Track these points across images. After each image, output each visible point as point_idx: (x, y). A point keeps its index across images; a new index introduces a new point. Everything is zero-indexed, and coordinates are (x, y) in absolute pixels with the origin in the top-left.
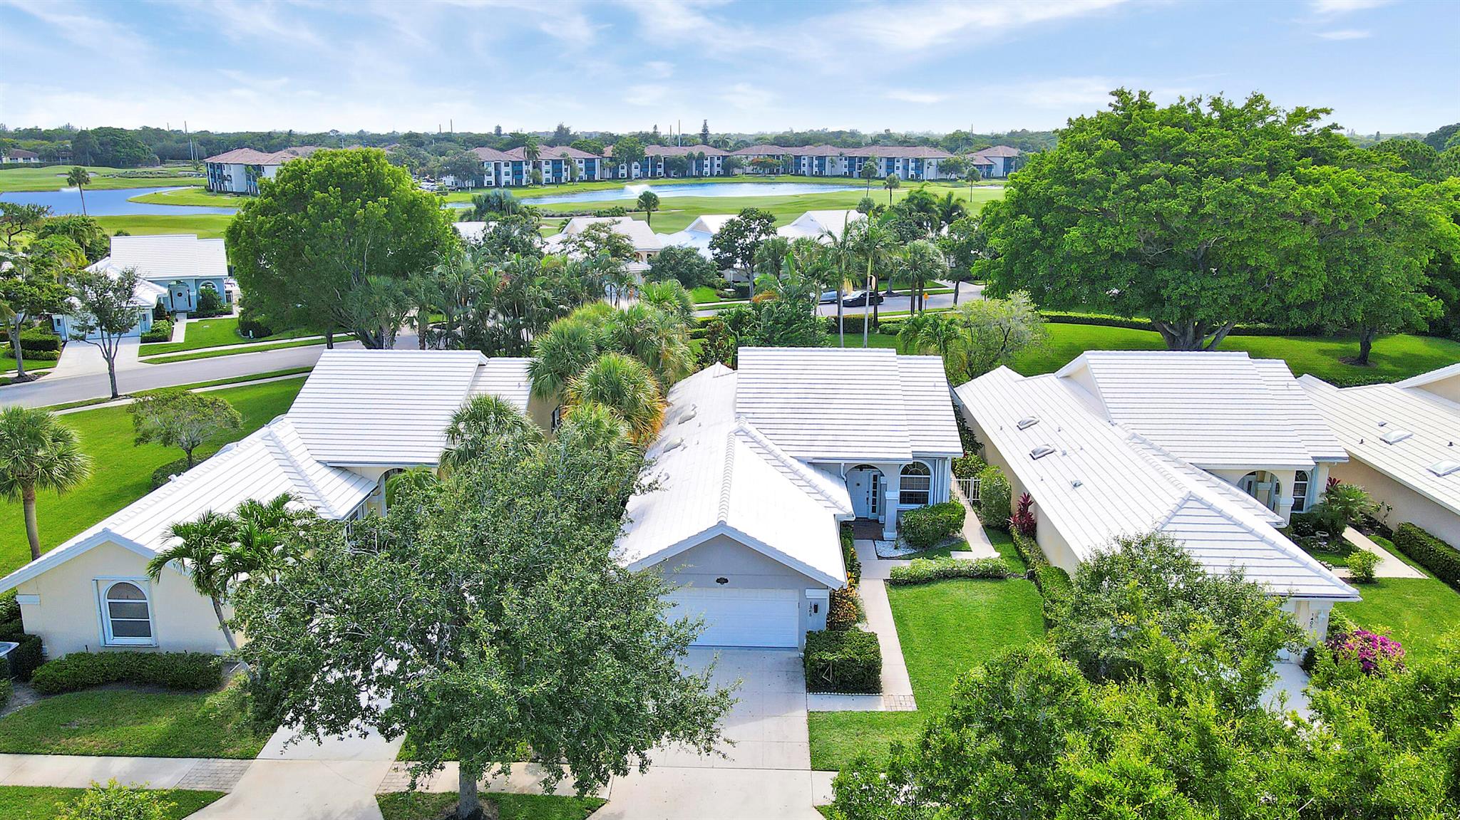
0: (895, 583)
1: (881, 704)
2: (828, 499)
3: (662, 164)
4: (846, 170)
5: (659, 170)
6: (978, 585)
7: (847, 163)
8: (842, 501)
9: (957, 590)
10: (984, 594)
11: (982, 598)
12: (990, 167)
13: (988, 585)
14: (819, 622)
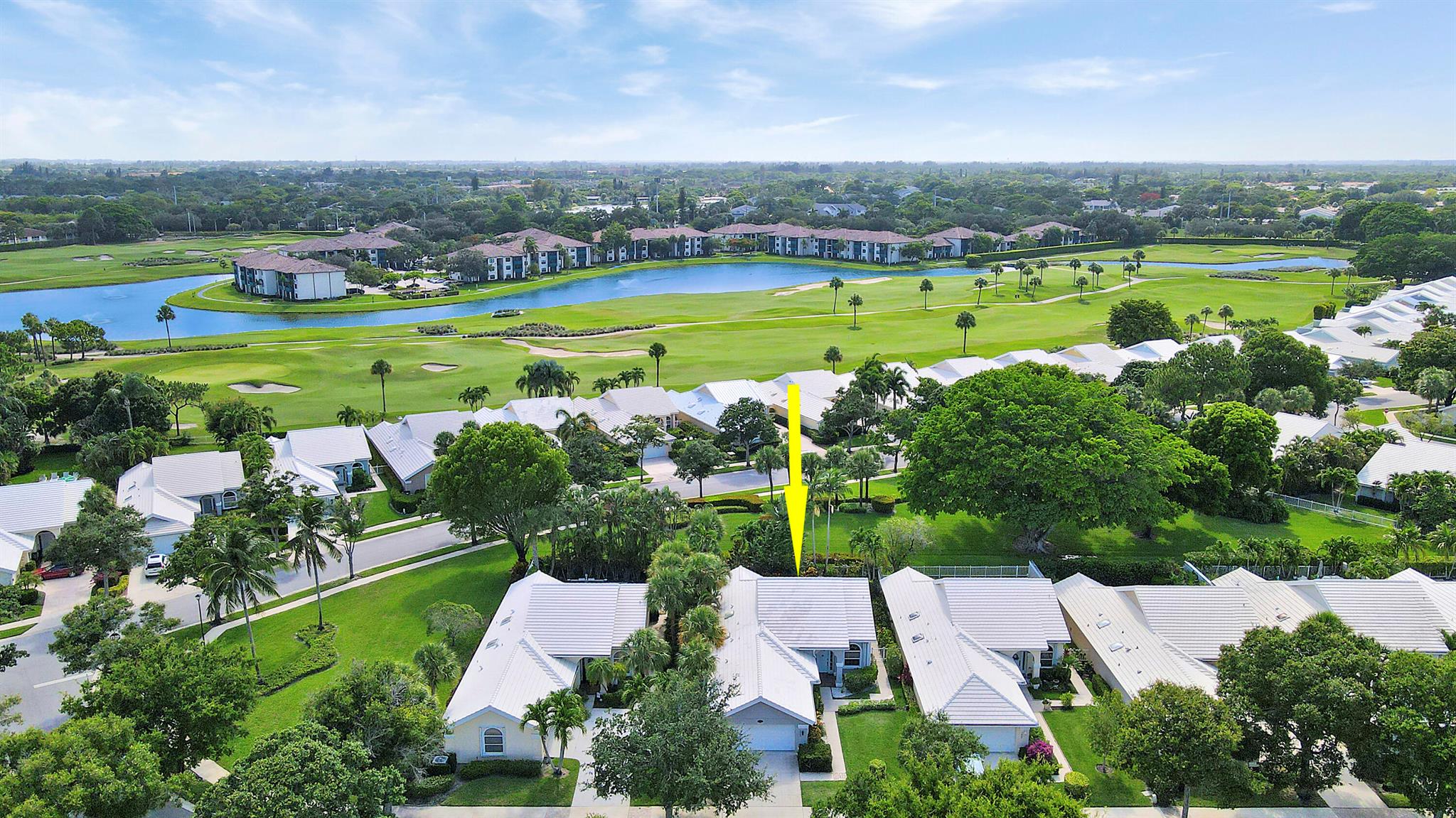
0: (841, 714)
1: (832, 777)
2: (807, 672)
3: (647, 247)
4: (817, 251)
5: (643, 252)
6: (880, 714)
7: (817, 244)
8: (814, 671)
9: (870, 718)
10: (882, 720)
11: (881, 722)
12: (948, 248)
13: (885, 714)
14: (804, 739)
